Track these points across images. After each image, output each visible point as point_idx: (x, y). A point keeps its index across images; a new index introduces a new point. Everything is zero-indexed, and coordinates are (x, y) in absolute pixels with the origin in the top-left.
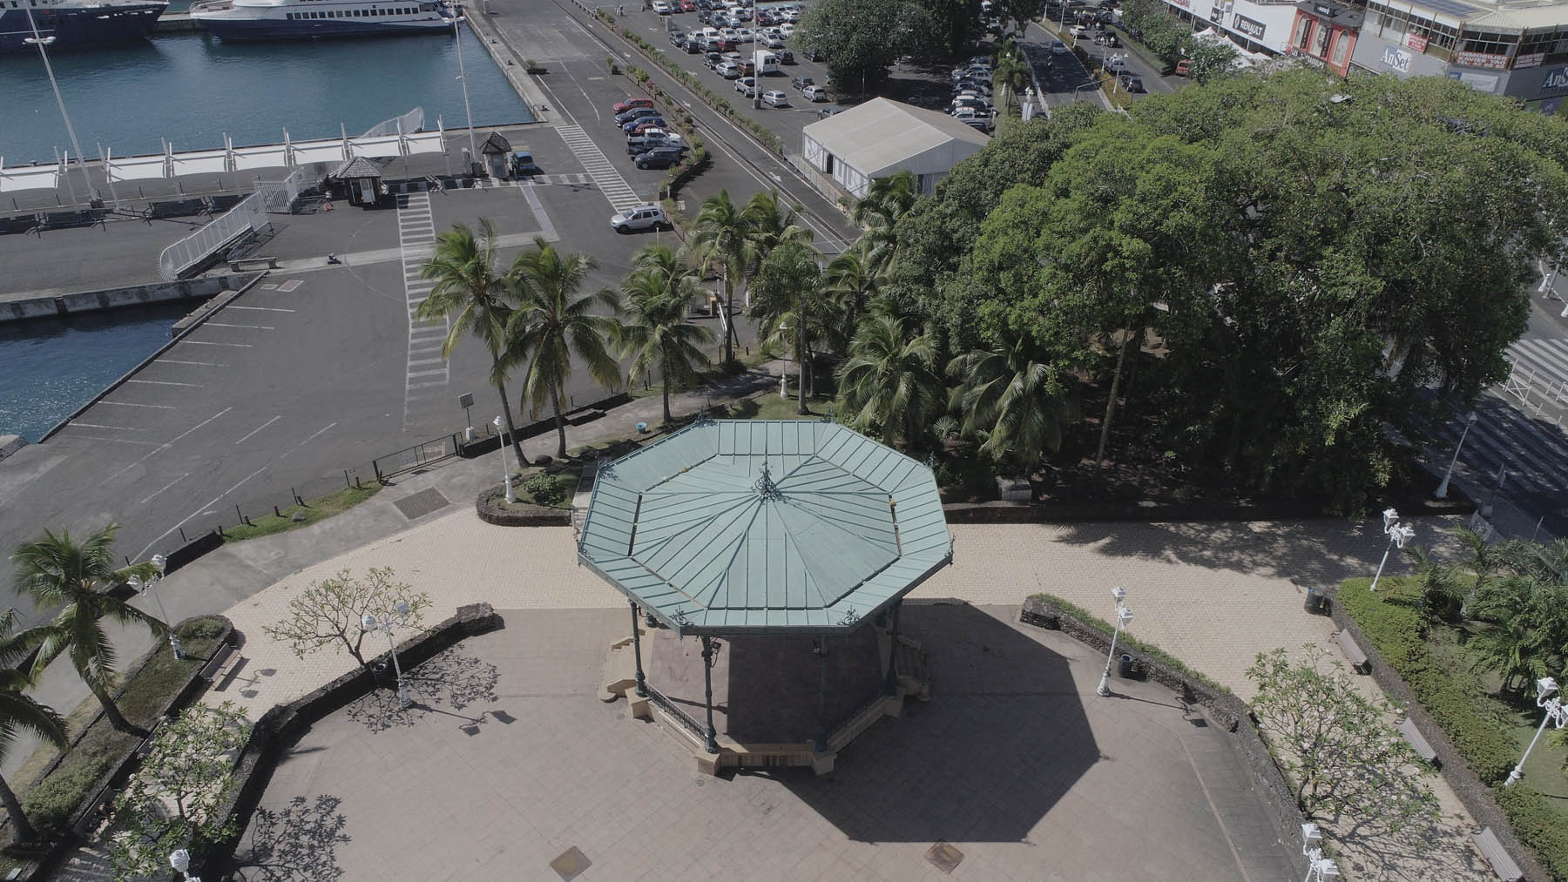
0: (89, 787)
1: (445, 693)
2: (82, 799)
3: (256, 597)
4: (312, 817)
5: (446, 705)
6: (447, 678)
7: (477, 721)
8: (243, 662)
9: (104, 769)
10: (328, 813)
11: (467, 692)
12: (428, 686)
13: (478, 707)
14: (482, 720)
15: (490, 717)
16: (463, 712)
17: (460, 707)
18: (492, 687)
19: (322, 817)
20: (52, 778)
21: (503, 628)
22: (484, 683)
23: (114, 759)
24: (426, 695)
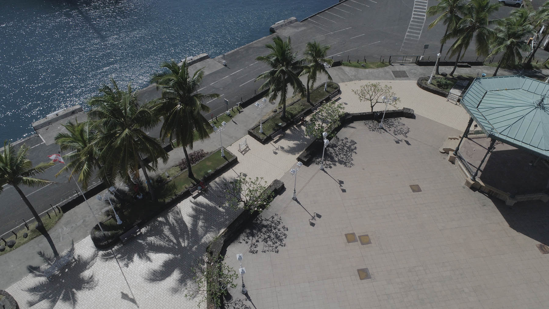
0: (299, 112)
1: (392, 129)
2: (297, 114)
3: (346, 83)
4: (349, 144)
5: (392, 132)
6: (394, 126)
7: (400, 140)
8: (339, 98)
9: (303, 110)
10: (353, 145)
11: (399, 131)
12: (388, 125)
13: (400, 137)
14: (401, 141)
15: (403, 141)
16: (396, 136)
17: (396, 135)
18: (407, 133)
19: (351, 145)
20: (291, 107)
21: (415, 119)
22: (405, 131)
23: (306, 108)
24: (387, 127)
